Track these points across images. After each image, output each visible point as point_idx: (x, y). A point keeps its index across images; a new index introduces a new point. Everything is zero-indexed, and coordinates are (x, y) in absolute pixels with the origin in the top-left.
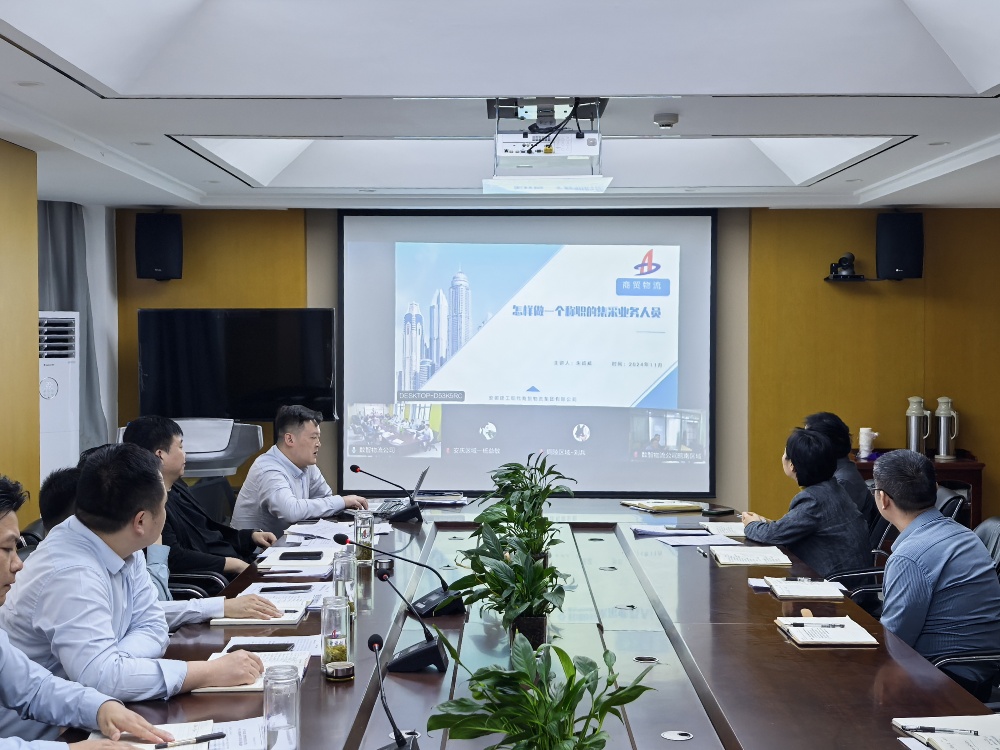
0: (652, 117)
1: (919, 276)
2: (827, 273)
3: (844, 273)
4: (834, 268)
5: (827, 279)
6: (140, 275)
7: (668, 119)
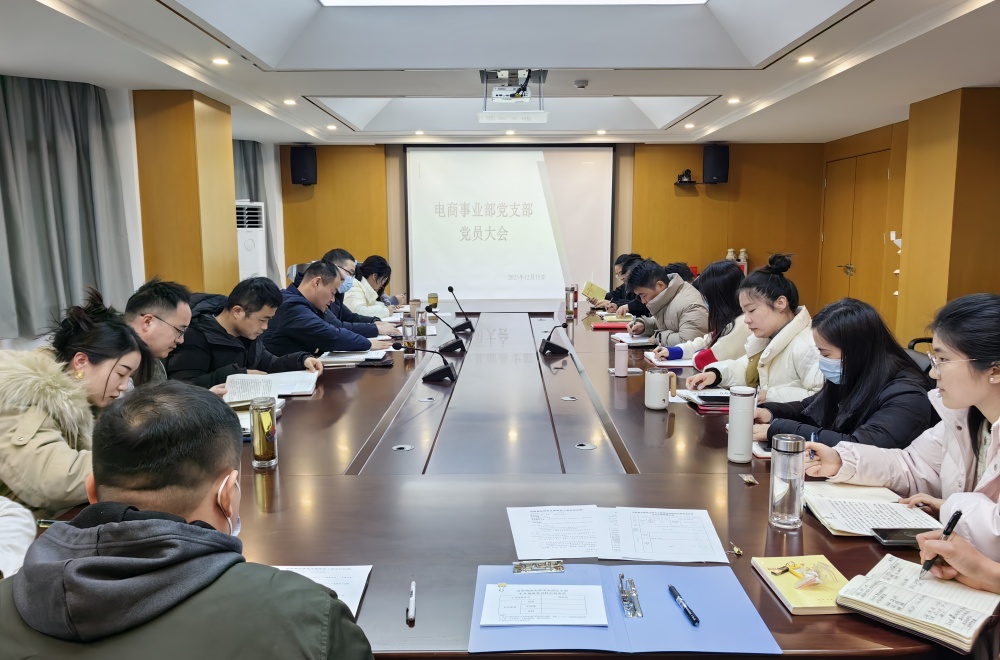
0: (573, 82)
1: (726, 181)
2: (677, 180)
3: (685, 180)
4: (680, 177)
5: (676, 184)
6: (294, 182)
7: (583, 84)
